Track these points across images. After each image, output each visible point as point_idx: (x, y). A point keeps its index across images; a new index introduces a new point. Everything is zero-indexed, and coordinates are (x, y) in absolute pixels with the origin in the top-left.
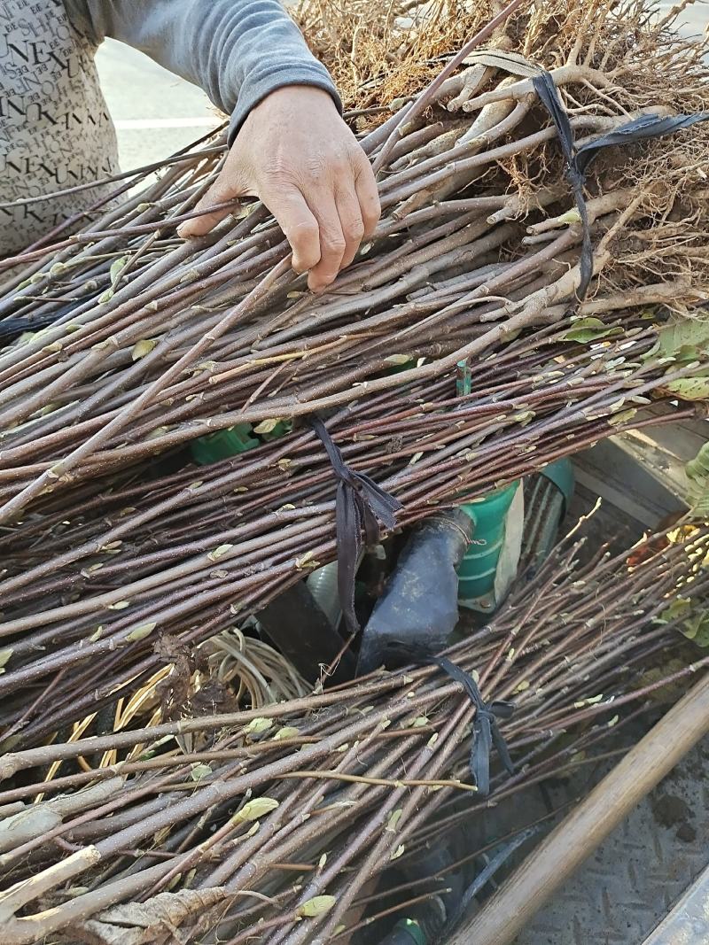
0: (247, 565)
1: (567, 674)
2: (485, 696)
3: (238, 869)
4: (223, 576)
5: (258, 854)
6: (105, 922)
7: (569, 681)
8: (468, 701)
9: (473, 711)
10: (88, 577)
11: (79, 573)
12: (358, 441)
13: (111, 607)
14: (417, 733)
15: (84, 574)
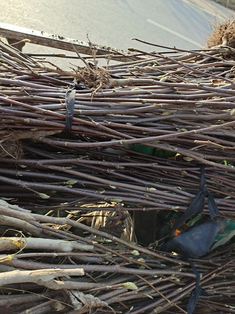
0: (156, 198)
1: (225, 291)
2: (200, 284)
3: (111, 298)
4: (147, 197)
5: (118, 296)
6: (73, 295)
7: (224, 293)
8: (195, 283)
9: (194, 287)
10: (108, 172)
11: (106, 170)
12: (212, 180)
13: (111, 186)
14: (175, 283)
15: (108, 171)
